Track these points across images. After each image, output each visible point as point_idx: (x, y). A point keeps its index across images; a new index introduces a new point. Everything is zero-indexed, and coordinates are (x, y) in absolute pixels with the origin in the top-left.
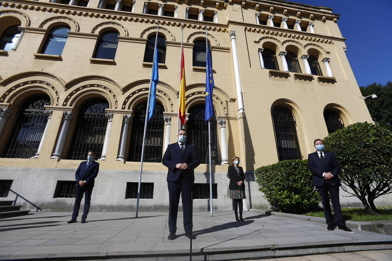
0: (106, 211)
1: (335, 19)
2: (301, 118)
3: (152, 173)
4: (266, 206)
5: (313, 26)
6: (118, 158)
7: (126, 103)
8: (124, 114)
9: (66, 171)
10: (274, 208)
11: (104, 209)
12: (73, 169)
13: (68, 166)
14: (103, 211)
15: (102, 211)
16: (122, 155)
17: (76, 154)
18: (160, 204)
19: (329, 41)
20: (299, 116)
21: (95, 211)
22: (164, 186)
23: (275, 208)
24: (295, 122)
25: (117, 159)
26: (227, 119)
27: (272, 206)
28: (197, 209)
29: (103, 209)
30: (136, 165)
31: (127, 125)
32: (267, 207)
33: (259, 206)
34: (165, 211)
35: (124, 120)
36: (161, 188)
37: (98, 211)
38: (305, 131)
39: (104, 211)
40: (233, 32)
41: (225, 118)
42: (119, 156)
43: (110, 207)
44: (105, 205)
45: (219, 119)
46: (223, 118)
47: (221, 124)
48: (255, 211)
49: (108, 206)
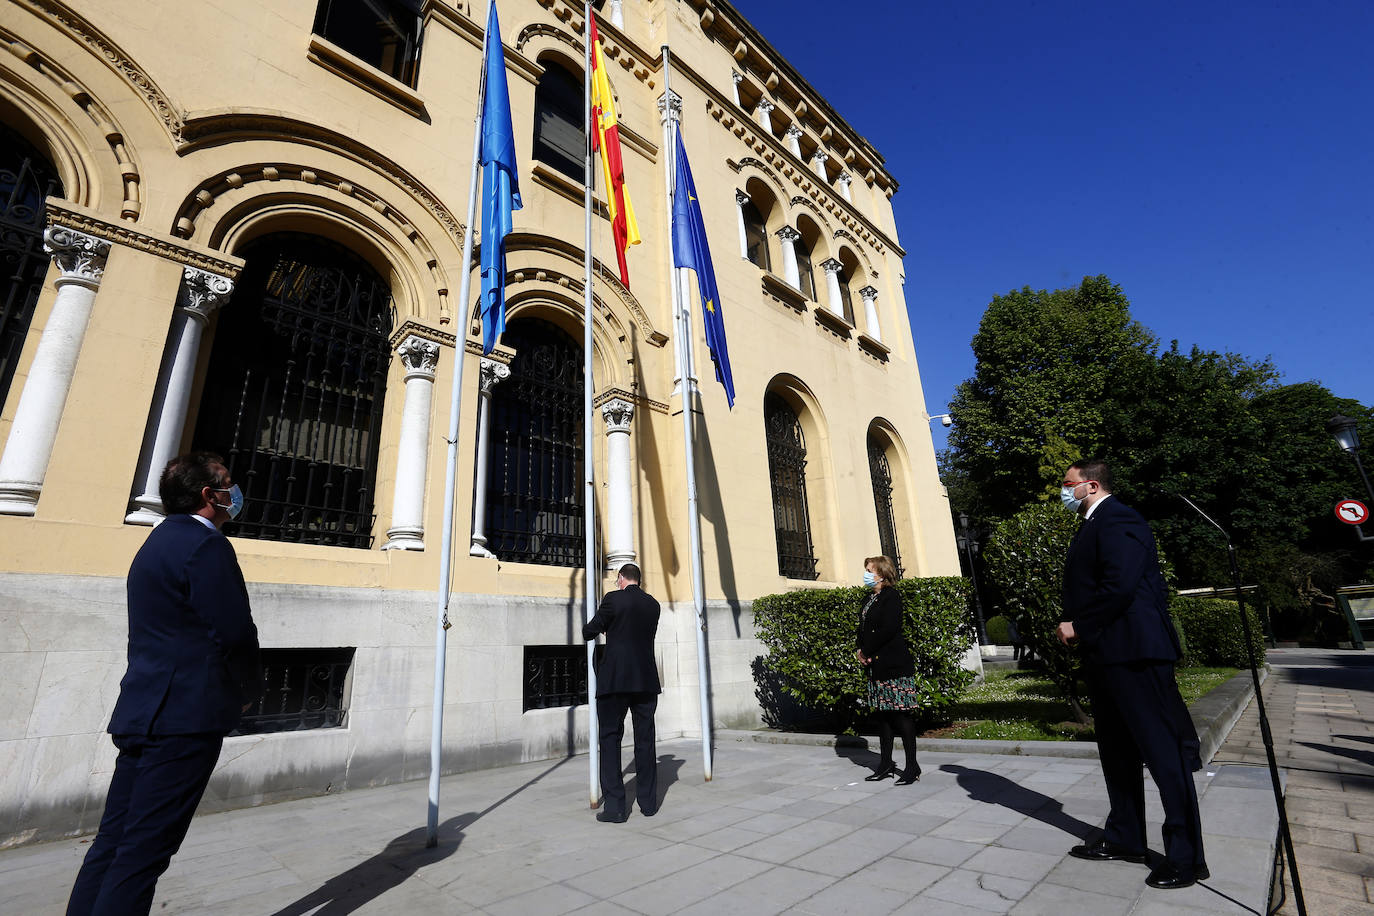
0: (29, 844)
1: (890, 190)
2: (824, 445)
3: (348, 602)
5: (849, 184)
6: (133, 507)
7: (197, 207)
8: (189, 268)
11: (17, 833)
18: (386, 749)
19: (879, 243)
20: (819, 438)
22: (404, 661)
24: (804, 453)
25: (132, 517)
26: (638, 402)
28: (539, 754)
30: (257, 556)
31: (196, 330)
34: (411, 777)
35: (182, 300)
36: (388, 671)
38: (831, 485)
40: (677, 98)
41: (633, 400)
42: (138, 498)
44: (27, 804)
45: (611, 396)
46: (626, 398)
47: (617, 417)
48: (755, 738)
49: (52, 803)
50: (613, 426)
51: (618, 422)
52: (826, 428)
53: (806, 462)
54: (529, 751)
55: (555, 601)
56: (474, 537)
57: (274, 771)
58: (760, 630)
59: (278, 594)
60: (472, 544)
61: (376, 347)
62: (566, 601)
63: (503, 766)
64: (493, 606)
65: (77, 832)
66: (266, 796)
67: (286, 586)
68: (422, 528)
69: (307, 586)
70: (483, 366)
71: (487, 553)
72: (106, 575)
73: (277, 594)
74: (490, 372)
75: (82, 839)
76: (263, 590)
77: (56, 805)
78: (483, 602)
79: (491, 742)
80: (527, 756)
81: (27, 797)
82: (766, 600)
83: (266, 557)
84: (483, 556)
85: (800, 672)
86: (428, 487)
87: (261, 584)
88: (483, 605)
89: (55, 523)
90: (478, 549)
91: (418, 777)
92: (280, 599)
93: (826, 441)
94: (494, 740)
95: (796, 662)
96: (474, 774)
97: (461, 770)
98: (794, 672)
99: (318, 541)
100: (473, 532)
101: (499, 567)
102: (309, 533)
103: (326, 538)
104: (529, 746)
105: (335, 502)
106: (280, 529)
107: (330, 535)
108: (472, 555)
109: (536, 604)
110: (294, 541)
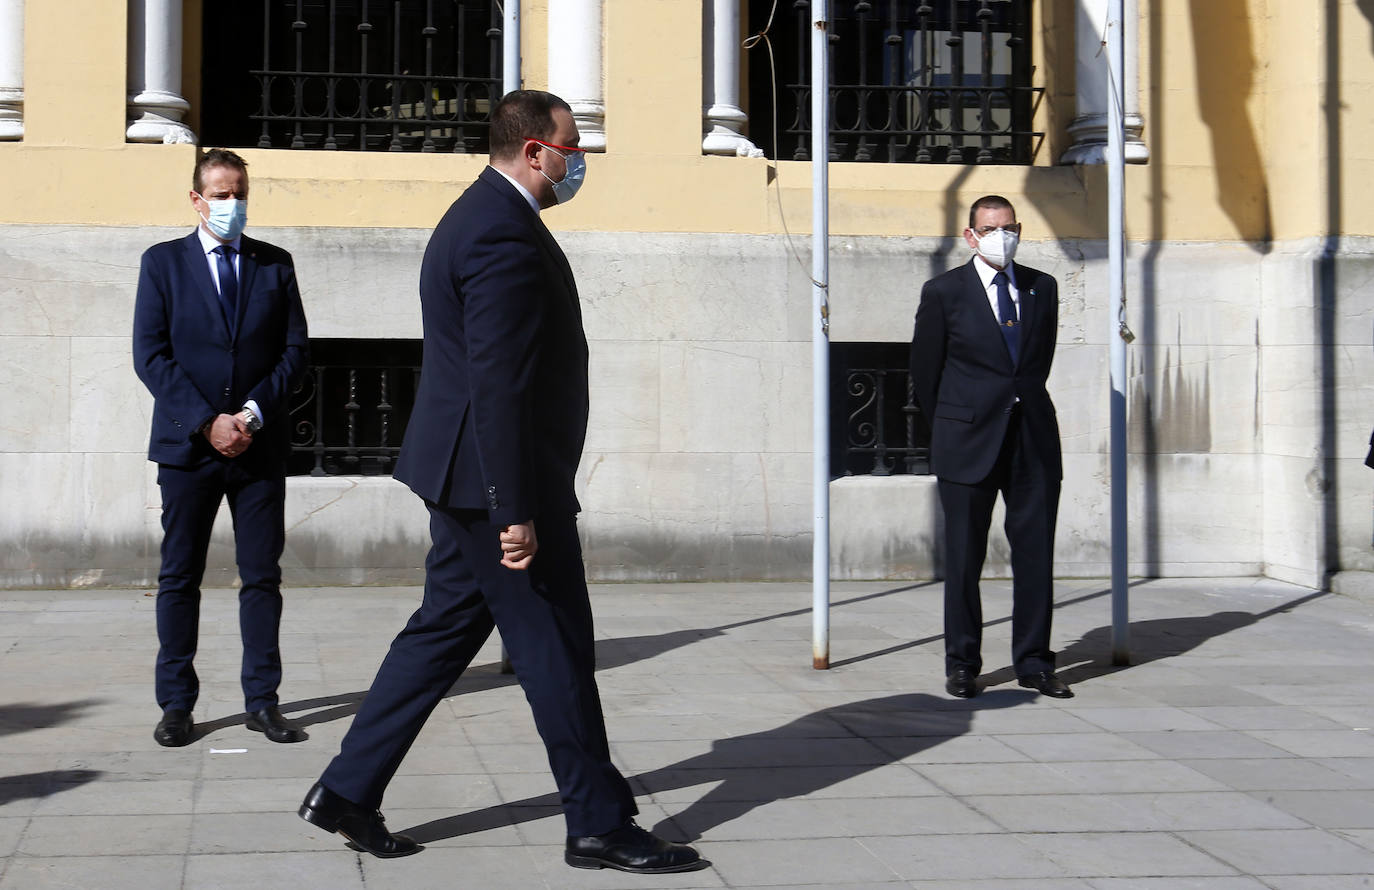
0: (98, 586)
6: (133, 113)
11: (84, 570)
14: (78, 581)
15: (67, 587)
16: (169, 87)
21: (10, 582)
25: (133, 130)
28: (864, 567)
29: (69, 572)
30: (313, 182)
37: (34, 588)
39: (87, 588)
42: (138, 99)
43: (125, 546)
44: (87, 535)
49: (112, 540)
54: (842, 559)
55: (902, 246)
56: (712, 112)
57: (376, 537)
59: (352, 247)
60: (706, 130)
62: (932, 246)
63: (783, 580)
64: (754, 258)
65: (144, 583)
66: (369, 573)
67: (363, 231)
68: (601, 102)
69: (396, 230)
71: (743, 145)
72: (118, 223)
73: (349, 246)
75: (147, 592)
76: (328, 241)
77: (116, 543)
78: (735, 253)
81: (86, 528)
83: (326, 183)
84: (733, 154)
87: (326, 228)
88: (732, 258)
89: (48, 148)
90: (721, 138)
91: (611, 577)
92: (354, 255)
94: (763, 529)
96: (723, 585)
97: (698, 577)
99: (420, 140)
100: (708, 101)
101: (772, 174)
102: (407, 127)
103: (436, 133)
104: (844, 549)
105: (445, 63)
106: (359, 123)
107: (442, 127)
108: (705, 153)
109: (857, 254)
110: (383, 146)
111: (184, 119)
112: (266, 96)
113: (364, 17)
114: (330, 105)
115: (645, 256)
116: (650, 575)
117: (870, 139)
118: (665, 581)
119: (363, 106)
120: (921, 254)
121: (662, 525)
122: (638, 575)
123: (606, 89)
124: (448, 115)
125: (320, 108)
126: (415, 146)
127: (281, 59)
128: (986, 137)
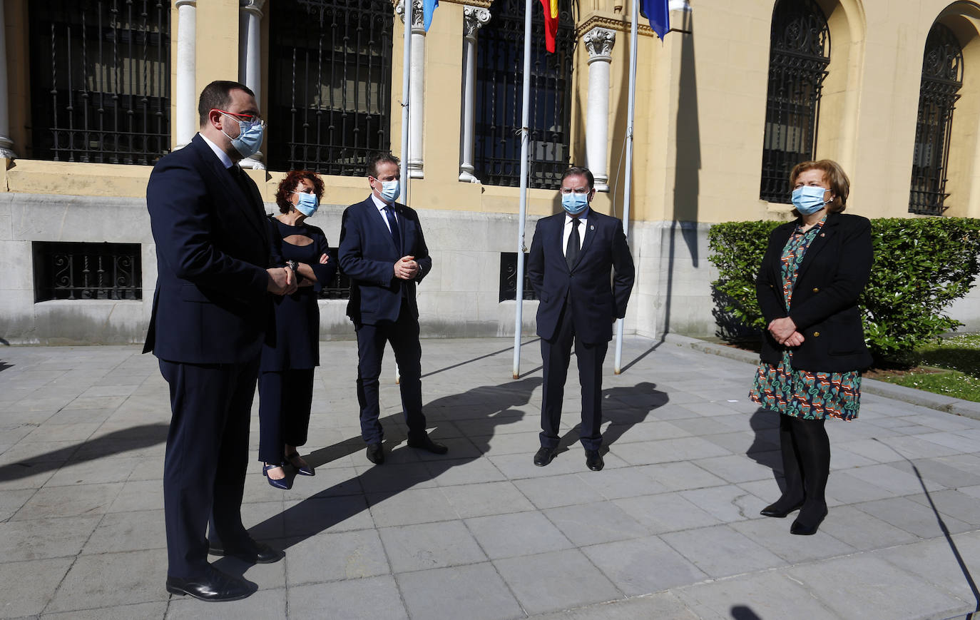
2: (856, 50)
4: (706, 326)
9: (57, 208)
10: (722, 333)
12: (79, 199)
13: (56, 187)
17: (68, 137)
23: (726, 333)
24: (827, 61)
26: (620, 27)
27: (720, 328)
28: (511, 332)
31: (255, 22)
32: (705, 331)
33: (687, 326)
38: (853, 100)
41: (616, 26)
45: (592, 25)
46: (607, 24)
47: (598, 46)
48: (693, 346)
50: (593, 54)
51: (599, 50)
52: (863, 30)
53: (827, 73)
54: (503, 329)
56: (463, 166)
58: (713, 253)
60: (461, 172)
61: (381, 10)
63: (483, 338)
64: (477, 221)
68: (422, 160)
70: (467, 13)
71: (473, 178)
74: (473, 18)
78: (470, 219)
79: (475, 320)
80: (501, 333)
82: (722, 226)
84: (469, 181)
85: (744, 296)
86: (425, 127)
88: (469, 221)
90: (465, 176)
93: (859, 45)
94: (477, 319)
95: (741, 287)
96: (461, 340)
97: (453, 336)
98: (737, 295)
99: (353, 172)
100: (461, 162)
101: (483, 190)
102: (347, 167)
103: (358, 170)
104: (504, 326)
105: (362, 143)
106: (329, 165)
107: (360, 168)
108: (460, 181)
109: (512, 220)
110: (338, 174)
111: (261, 160)
112: (293, 152)
113: (331, 124)
114: (318, 157)
115: (438, 219)
116: (436, 336)
117: (505, 178)
118: (441, 338)
119: (330, 159)
120: (534, 221)
121: (441, 318)
122: (432, 336)
123: (424, 156)
124: (363, 163)
125: (313, 159)
126: (350, 174)
127: (299, 137)
128: (544, 179)
